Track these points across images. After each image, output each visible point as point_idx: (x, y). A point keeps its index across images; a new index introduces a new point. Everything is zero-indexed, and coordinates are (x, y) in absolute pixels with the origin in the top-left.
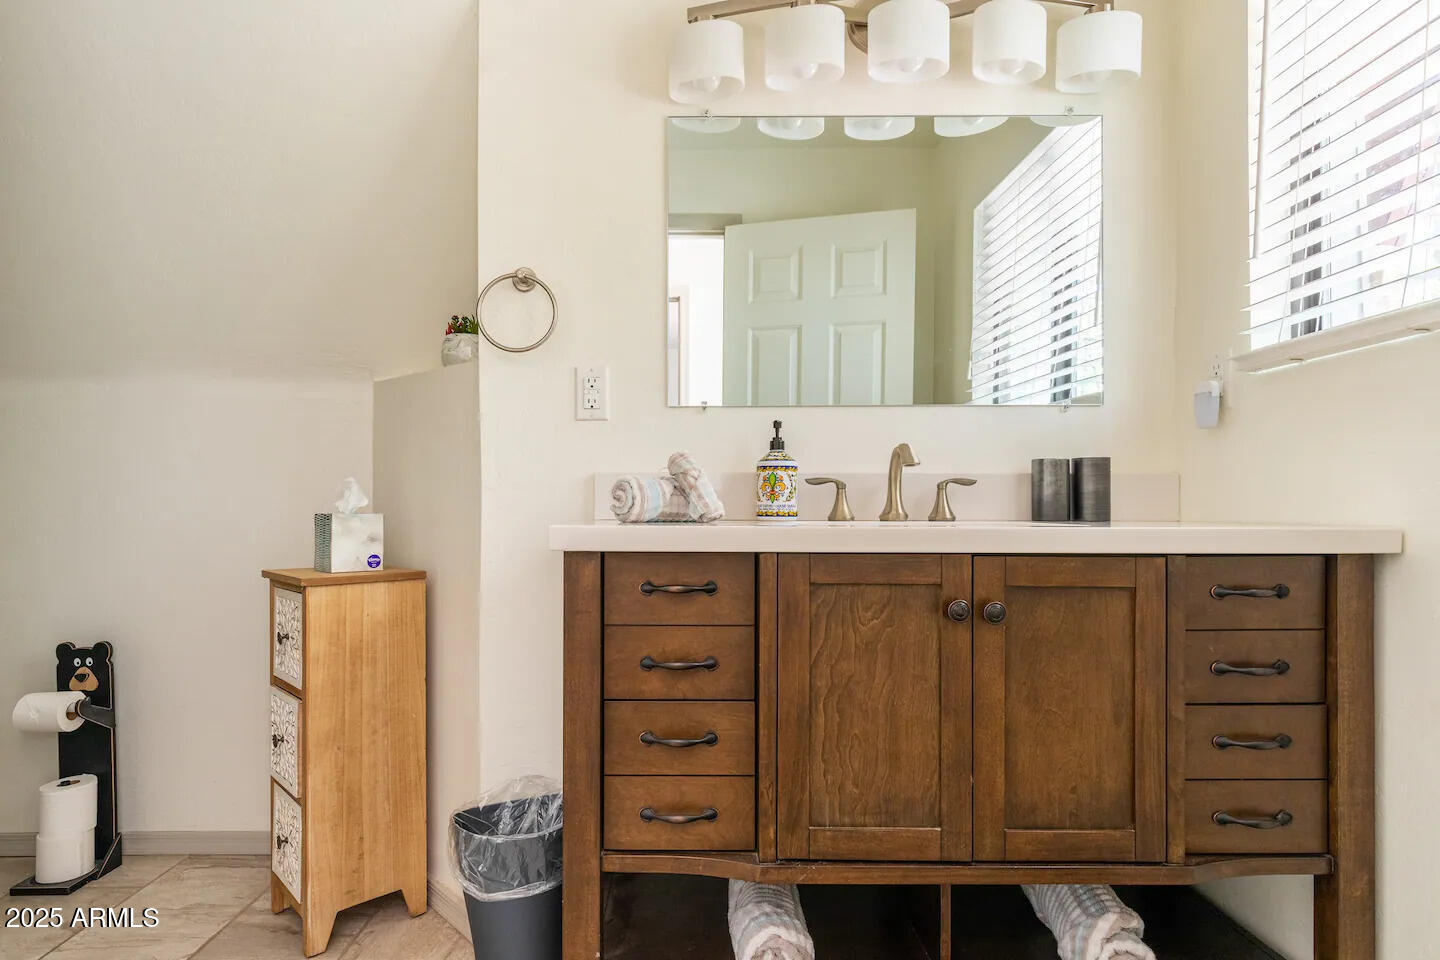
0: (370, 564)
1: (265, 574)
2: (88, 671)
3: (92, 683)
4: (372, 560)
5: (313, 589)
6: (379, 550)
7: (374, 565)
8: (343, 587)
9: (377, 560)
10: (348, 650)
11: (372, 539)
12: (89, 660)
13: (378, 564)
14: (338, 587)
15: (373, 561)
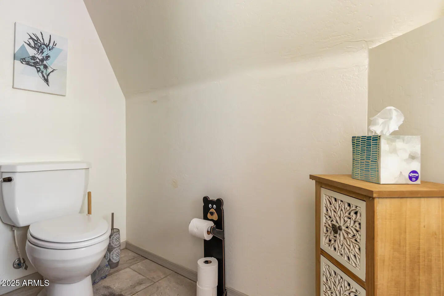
0: (410, 178)
1: (312, 177)
2: (214, 211)
3: (215, 217)
4: (412, 174)
5: (380, 200)
6: (416, 166)
7: (414, 179)
8: (404, 200)
9: (416, 175)
10: (408, 256)
11: (412, 157)
12: (214, 206)
13: (417, 178)
14: (399, 199)
15: (413, 176)
